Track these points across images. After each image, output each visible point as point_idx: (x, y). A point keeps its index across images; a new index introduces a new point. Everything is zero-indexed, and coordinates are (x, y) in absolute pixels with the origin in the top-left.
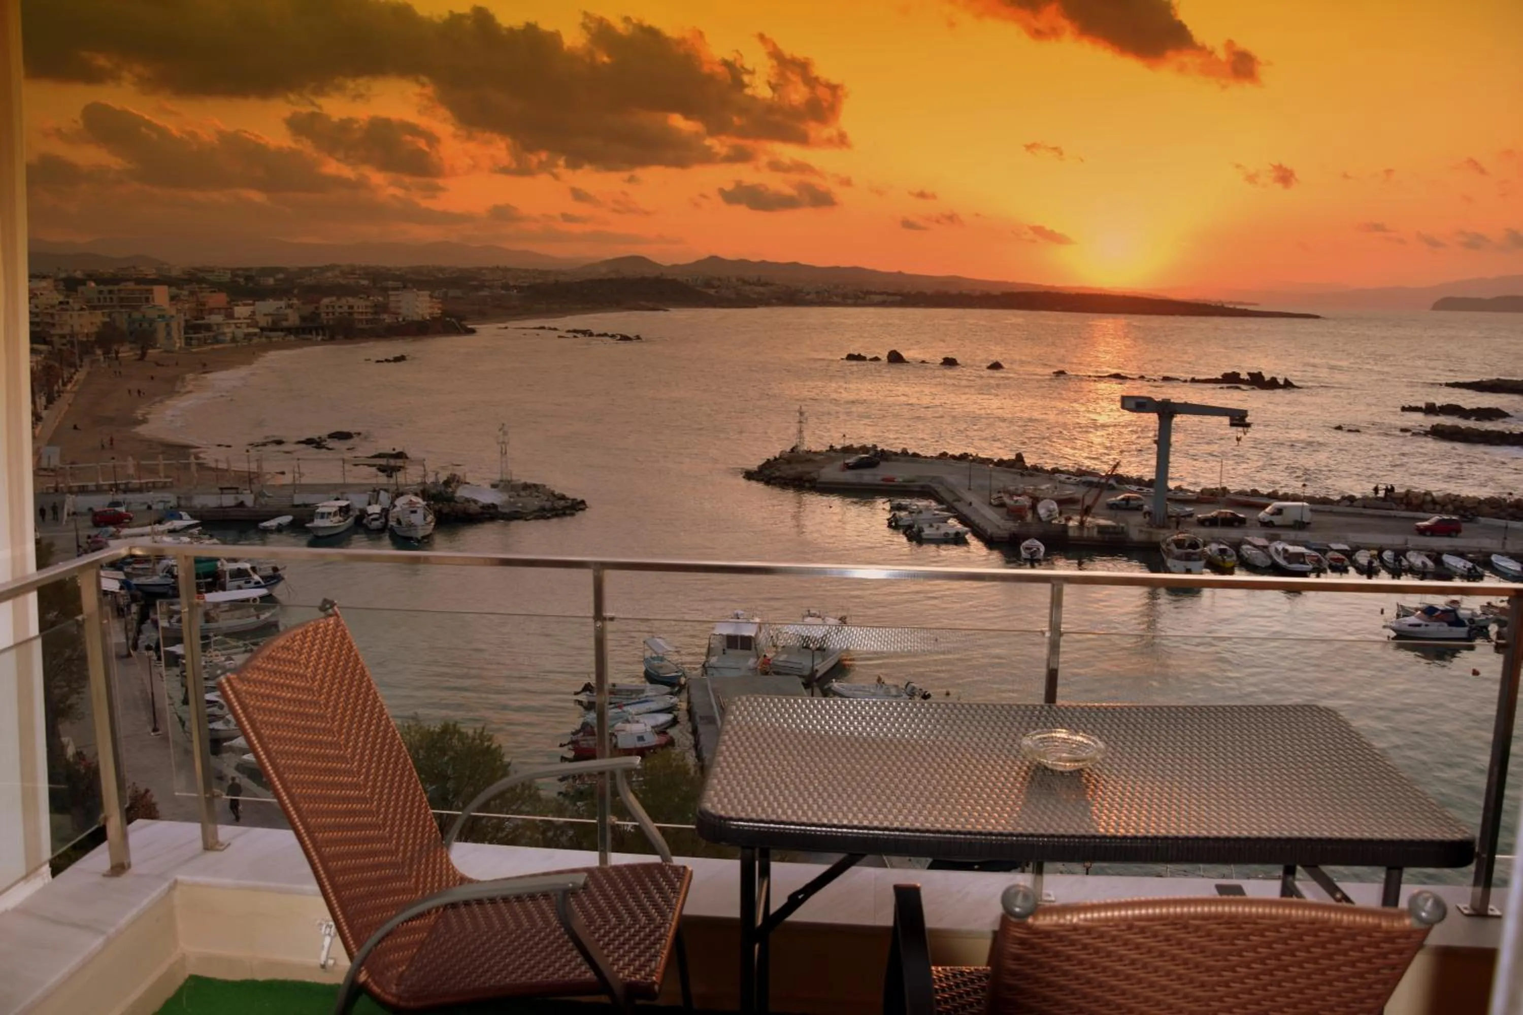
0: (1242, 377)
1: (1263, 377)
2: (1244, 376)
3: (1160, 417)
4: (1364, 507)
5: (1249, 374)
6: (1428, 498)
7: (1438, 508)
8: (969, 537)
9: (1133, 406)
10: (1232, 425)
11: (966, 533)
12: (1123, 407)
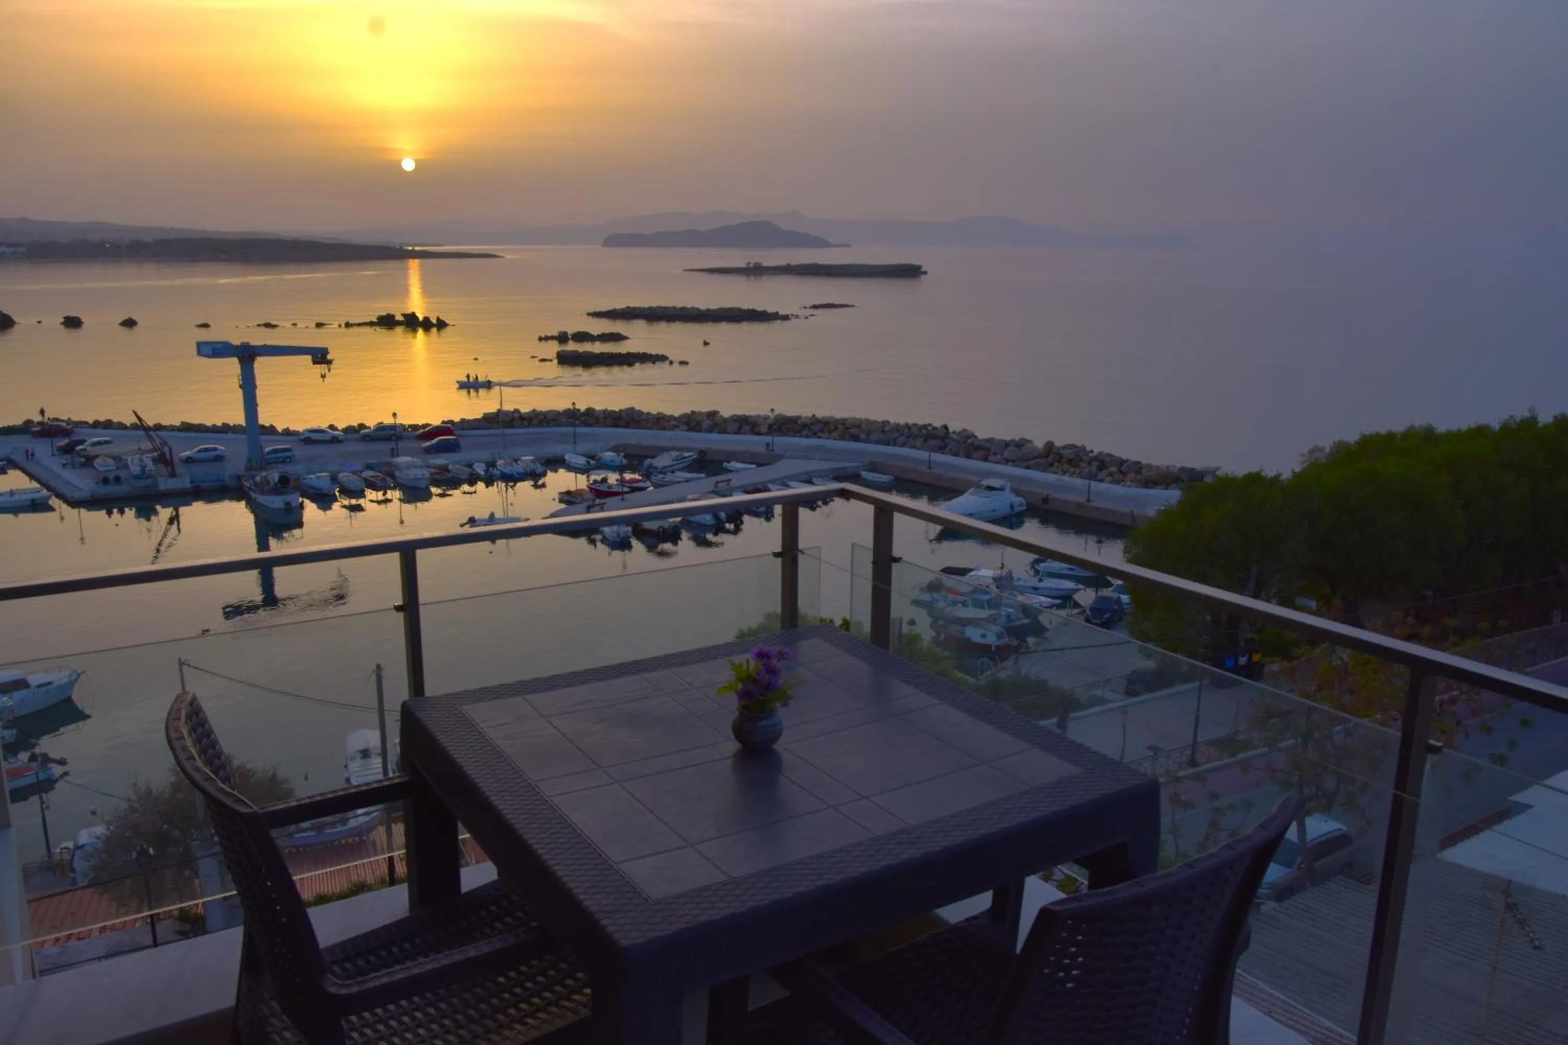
0: (397, 318)
1: (417, 318)
2: (399, 318)
3: (241, 361)
4: (463, 429)
5: (403, 315)
6: (516, 415)
7: (526, 423)
8: (54, 502)
9: (210, 352)
10: (315, 362)
11: (49, 498)
12: (200, 353)
